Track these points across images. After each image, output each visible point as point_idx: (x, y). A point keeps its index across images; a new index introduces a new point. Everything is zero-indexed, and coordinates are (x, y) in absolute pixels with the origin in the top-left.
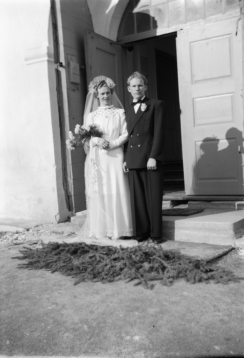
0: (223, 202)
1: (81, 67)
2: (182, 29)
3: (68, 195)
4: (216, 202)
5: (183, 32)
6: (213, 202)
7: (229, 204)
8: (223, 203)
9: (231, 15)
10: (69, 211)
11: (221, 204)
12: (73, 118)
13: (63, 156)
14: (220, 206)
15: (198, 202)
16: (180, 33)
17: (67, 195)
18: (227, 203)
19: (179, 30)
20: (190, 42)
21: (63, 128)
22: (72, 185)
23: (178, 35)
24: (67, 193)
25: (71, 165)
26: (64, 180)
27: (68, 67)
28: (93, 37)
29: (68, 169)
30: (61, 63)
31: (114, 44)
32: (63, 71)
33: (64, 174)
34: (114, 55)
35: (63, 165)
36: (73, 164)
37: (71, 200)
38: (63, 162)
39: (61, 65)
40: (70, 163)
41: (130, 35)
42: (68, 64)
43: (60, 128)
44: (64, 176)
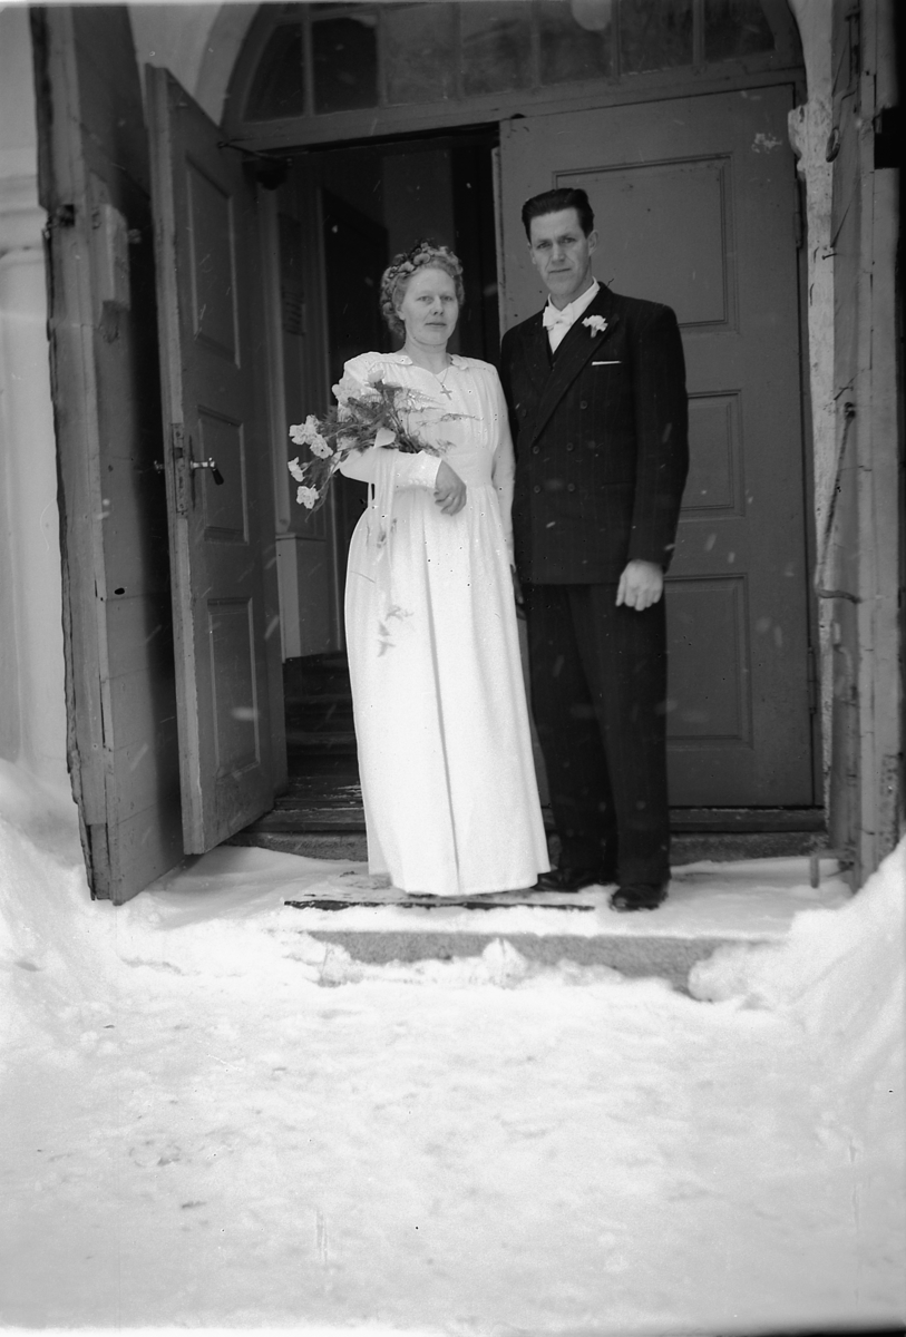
0: (701, 839)
2: (518, 116)
3: (90, 822)
5: (525, 129)
8: (704, 844)
9: (728, 78)
10: (93, 899)
12: (110, 468)
16: (513, 131)
17: (85, 821)
19: (505, 119)
20: (553, 173)
21: (69, 511)
22: (109, 777)
23: (502, 138)
24: (84, 813)
25: (108, 682)
26: (74, 754)
27: (95, 228)
28: (182, 104)
29: (91, 703)
30: (70, 208)
31: (227, 145)
32: (75, 244)
33: (71, 726)
34: (226, 195)
35: (70, 685)
36: (112, 679)
37: (104, 845)
38: (69, 669)
39: (68, 215)
40: (105, 672)
41: (283, 119)
42: (95, 216)
43: (59, 509)
44: (71, 735)
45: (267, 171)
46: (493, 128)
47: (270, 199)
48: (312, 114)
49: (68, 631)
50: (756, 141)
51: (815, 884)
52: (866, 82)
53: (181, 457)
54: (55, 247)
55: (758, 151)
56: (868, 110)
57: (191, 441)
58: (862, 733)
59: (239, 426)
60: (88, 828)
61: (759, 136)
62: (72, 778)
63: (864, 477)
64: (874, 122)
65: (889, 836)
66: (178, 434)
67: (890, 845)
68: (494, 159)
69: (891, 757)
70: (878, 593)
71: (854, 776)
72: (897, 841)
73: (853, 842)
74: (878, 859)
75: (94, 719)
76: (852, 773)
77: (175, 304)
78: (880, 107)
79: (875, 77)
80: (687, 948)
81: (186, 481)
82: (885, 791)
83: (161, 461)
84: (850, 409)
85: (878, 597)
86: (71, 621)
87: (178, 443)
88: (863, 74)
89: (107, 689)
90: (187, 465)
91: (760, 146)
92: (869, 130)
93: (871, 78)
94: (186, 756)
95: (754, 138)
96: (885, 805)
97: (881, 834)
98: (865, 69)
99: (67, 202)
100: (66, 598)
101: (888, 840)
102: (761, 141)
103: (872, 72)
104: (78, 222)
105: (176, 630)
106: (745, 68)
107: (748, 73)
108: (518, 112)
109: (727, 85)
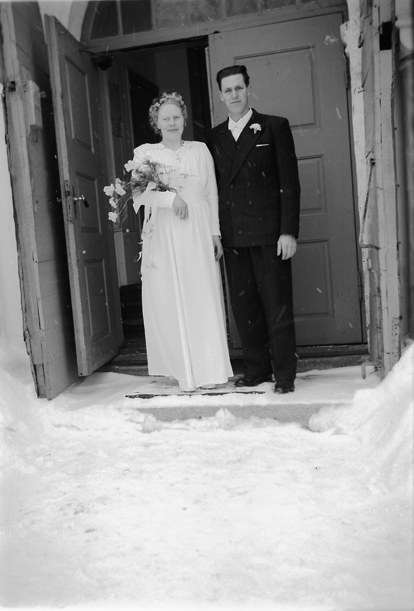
0: (312, 360)
1: (40, 94)
2: (217, 32)
3: (35, 363)
5: (220, 38)
8: (313, 362)
9: (312, 11)
10: (38, 398)
12: (37, 202)
13: (23, 281)
16: (215, 39)
17: (33, 363)
19: (211, 34)
20: (235, 57)
21: (19, 222)
22: (43, 343)
23: (210, 43)
24: (32, 360)
25: (40, 299)
26: (27, 333)
27: (25, 91)
28: (62, 33)
29: (33, 309)
30: (13, 83)
31: (83, 51)
32: (16, 99)
33: (25, 320)
34: (84, 74)
35: (23, 301)
36: (42, 298)
37: (43, 374)
38: (23, 293)
39: (12, 86)
40: (39, 295)
41: (109, 38)
42: (25, 86)
43: (15, 221)
44: (25, 324)
45: (103, 62)
46: (205, 38)
47: (104, 75)
48: (122, 35)
49: (21, 277)
50: (326, 40)
51: (364, 377)
52: (375, 10)
53: (69, 195)
54: (7, 101)
55: (327, 44)
56: (376, 24)
57: (73, 188)
58: (383, 308)
59: (95, 180)
60: (35, 366)
61: (327, 37)
62: (26, 343)
63: (379, 192)
64: (379, 29)
65: (397, 354)
66: (67, 185)
67: (397, 358)
68: (207, 52)
69: (396, 319)
70: (388, 245)
71: (380, 328)
72: (400, 356)
73: (380, 358)
74: (392, 365)
75: (35, 316)
76: (378, 327)
77: (63, 125)
78: (382, 22)
79: (379, 8)
80: (307, 408)
81: (72, 206)
82: (394, 334)
83: (60, 198)
84: (372, 161)
85: (388, 246)
86: (22, 273)
87: (67, 189)
88: (373, 7)
89: (40, 302)
90: (72, 199)
91: (328, 42)
92: (377, 33)
93: (377, 9)
94: (77, 332)
95: (325, 38)
96: (394, 340)
97: (393, 353)
98: (374, 4)
99: (11, 80)
100: (20, 262)
101: (396, 356)
102: (328, 39)
103: (377, 6)
104: (17, 89)
105: (70, 275)
106: (320, 5)
107: (321, 8)
108: (216, 30)
109: (312, 14)
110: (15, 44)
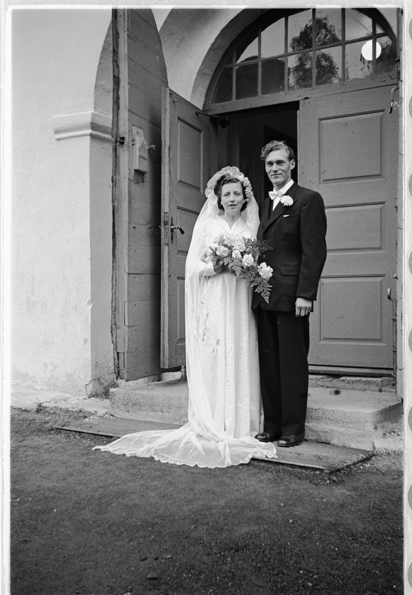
0: (359, 378)
1: (150, 146)
2: (307, 98)
3: (118, 351)
4: (349, 378)
5: (309, 103)
6: (344, 378)
7: (369, 382)
9: (384, 81)
10: (117, 378)
11: (356, 381)
12: (134, 228)
13: (115, 286)
14: (355, 385)
15: (320, 377)
16: (305, 104)
17: (116, 351)
18: (366, 381)
19: (302, 99)
20: (319, 119)
21: (117, 242)
22: (126, 336)
23: (301, 107)
24: (116, 348)
25: (127, 302)
26: (114, 326)
27: (133, 145)
28: (176, 100)
29: (120, 310)
30: (123, 138)
31: (199, 113)
32: (124, 150)
33: (113, 317)
35: (114, 303)
36: (129, 301)
37: (123, 360)
38: (114, 297)
39: (121, 141)
40: (126, 299)
41: (224, 103)
42: (133, 141)
43: (113, 241)
44: (113, 320)
46: (297, 103)
48: (235, 101)
49: (114, 283)
53: (168, 224)
57: (172, 219)
60: (118, 353)
62: (112, 335)
66: (167, 216)
68: (298, 115)
75: (121, 315)
77: (168, 170)
81: (170, 233)
83: (160, 225)
86: (116, 281)
87: (167, 219)
89: (126, 304)
90: (170, 227)
99: (122, 136)
100: (114, 272)
104: (125, 143)
105: (162, 286)
106: (391, 77)
107: (392, 79)
108: (306, 96)
109: (384, 84)
110: (127, 110)
